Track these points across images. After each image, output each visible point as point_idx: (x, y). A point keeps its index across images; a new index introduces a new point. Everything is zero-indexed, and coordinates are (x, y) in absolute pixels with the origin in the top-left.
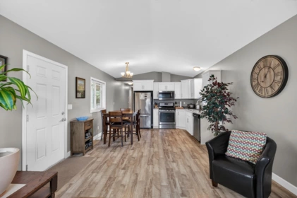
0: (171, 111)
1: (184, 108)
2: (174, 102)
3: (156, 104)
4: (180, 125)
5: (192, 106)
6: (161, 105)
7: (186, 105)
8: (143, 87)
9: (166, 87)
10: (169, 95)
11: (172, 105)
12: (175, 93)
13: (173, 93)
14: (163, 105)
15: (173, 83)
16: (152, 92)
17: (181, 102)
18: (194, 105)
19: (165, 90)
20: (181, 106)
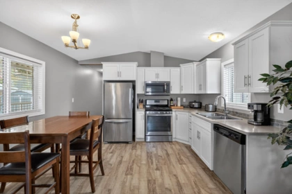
0: (165, 114)
1: (184, 107)
2: (169, 98)
3: (141, 101)
4: (178, 137)
5: (196, 105)
6: (148, 102)
7: (187, 104)
8: (119, 74)
9: (157, 75)
10: (161, 88)
11: (166, 103)
12: (171, 85)
13: (168, 84)
14: (153, 103)
15: (168, 69)
16: (133, 82)
17: (179, 99)
18: (200, 104)
19: (156, 80)
20: (179, 105)
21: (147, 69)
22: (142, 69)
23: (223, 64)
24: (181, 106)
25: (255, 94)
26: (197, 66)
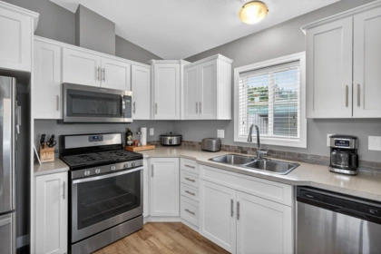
5: (174, 140)
7: (156, 139)
9: (100, 73)
15: (125, 64)
17: (144, 130)
18: (180, 138)
19: (96, 84)
20: (144, 141)
21: (69, 49)
22: (56, 46)
23: (237, 71)
24: (148, 143)
25: (316, 120)
26: (185, 68)
